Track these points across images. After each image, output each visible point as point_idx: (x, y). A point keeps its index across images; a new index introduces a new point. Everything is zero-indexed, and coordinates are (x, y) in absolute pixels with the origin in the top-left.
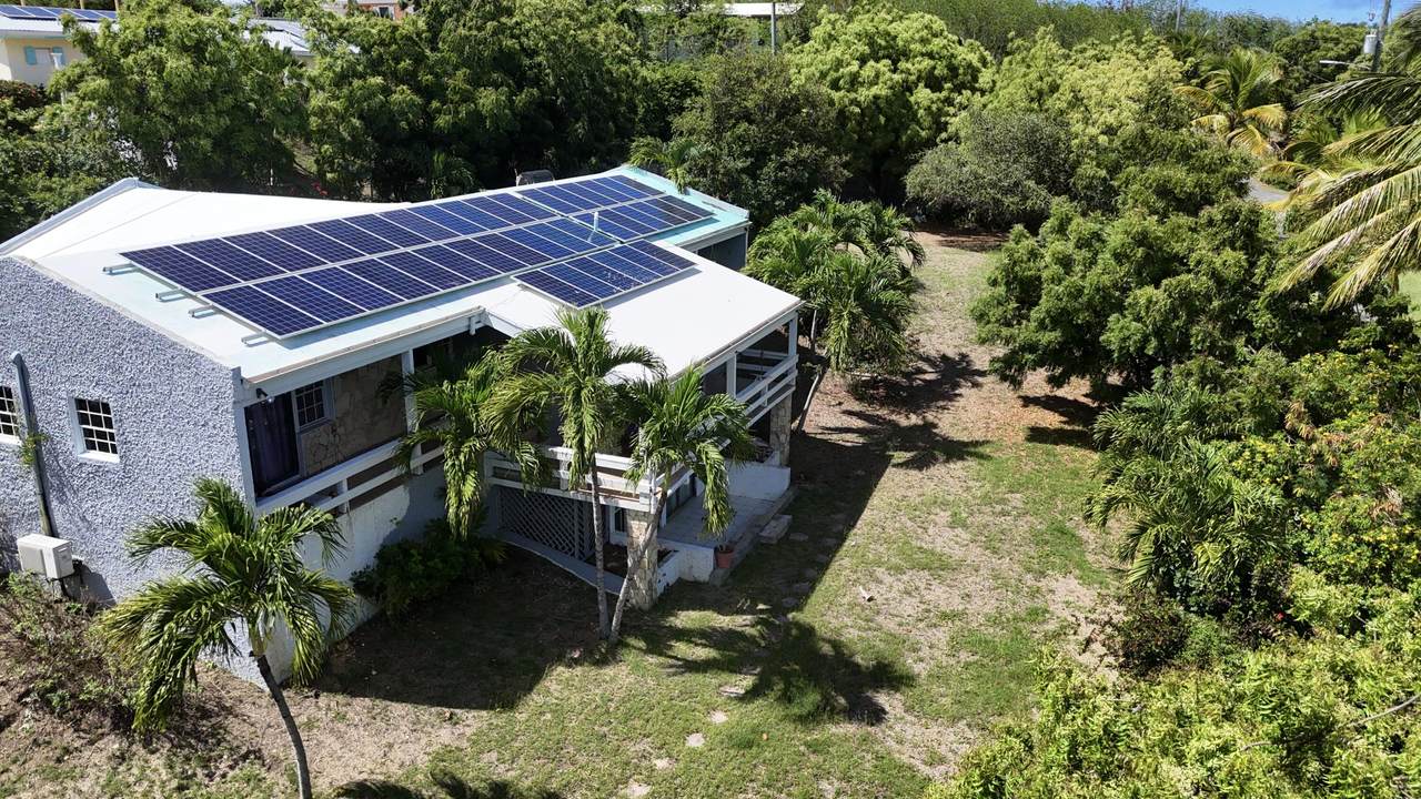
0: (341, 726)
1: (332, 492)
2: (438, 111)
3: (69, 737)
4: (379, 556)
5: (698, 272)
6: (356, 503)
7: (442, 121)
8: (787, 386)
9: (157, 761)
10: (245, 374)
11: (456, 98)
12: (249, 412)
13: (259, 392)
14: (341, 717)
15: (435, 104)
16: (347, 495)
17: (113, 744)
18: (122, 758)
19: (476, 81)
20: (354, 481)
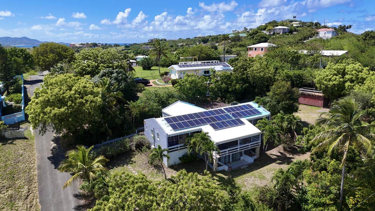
0: (172, 173)
1: (178, 147)
2: (230, 88)
3: (150, 166)
4: (183, 156)
5: (245, 124)
6: (180, 149)
7: (230, 90)
8: (259, 145)
9: (156, 171)
10: (168, 134)
11: (233, 86)
12: (168, 138)
13: (169, 136)
14: (172, 172)
15: (230, 86)
16: (179, 148)
17: (153, 168)
18: (153, 169)
19: (237, 83)
20: (180, 147)
